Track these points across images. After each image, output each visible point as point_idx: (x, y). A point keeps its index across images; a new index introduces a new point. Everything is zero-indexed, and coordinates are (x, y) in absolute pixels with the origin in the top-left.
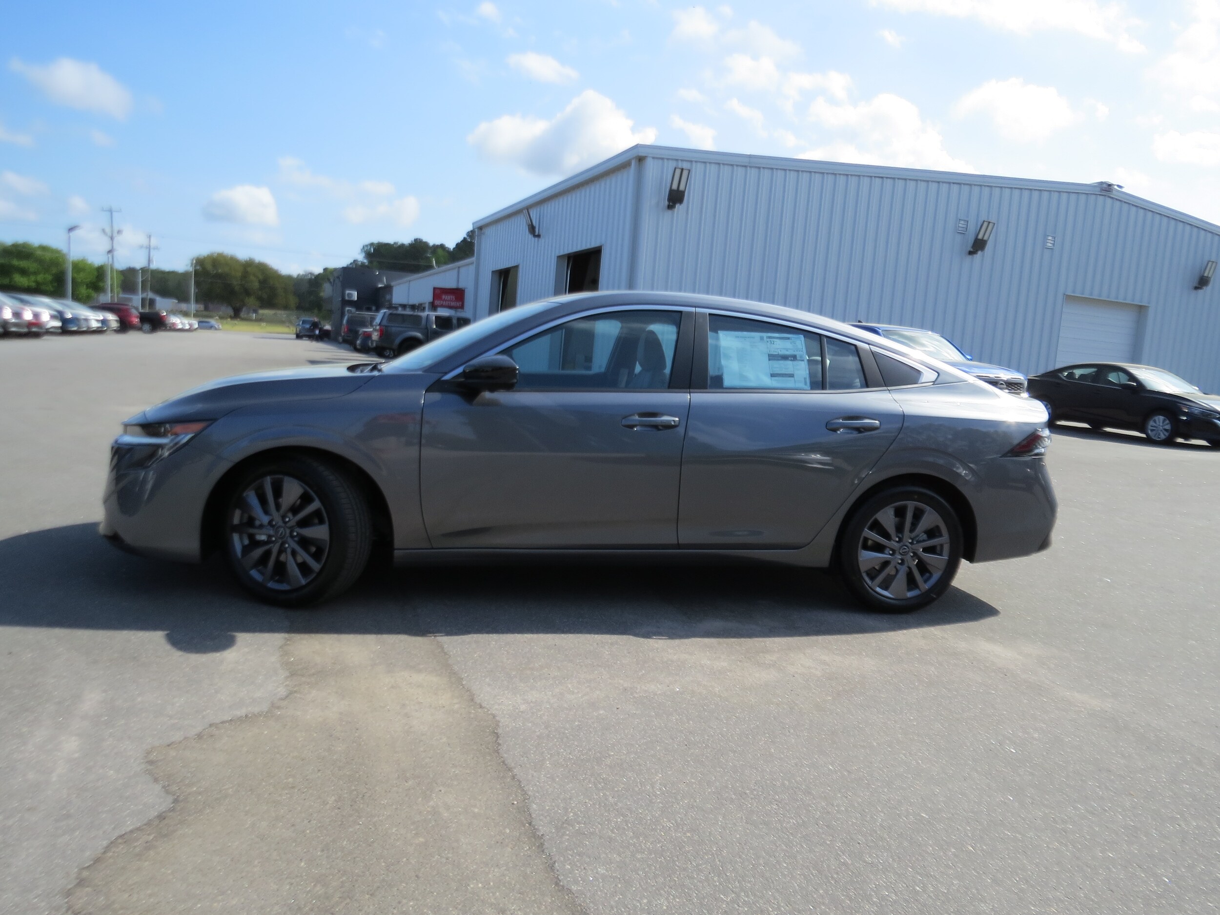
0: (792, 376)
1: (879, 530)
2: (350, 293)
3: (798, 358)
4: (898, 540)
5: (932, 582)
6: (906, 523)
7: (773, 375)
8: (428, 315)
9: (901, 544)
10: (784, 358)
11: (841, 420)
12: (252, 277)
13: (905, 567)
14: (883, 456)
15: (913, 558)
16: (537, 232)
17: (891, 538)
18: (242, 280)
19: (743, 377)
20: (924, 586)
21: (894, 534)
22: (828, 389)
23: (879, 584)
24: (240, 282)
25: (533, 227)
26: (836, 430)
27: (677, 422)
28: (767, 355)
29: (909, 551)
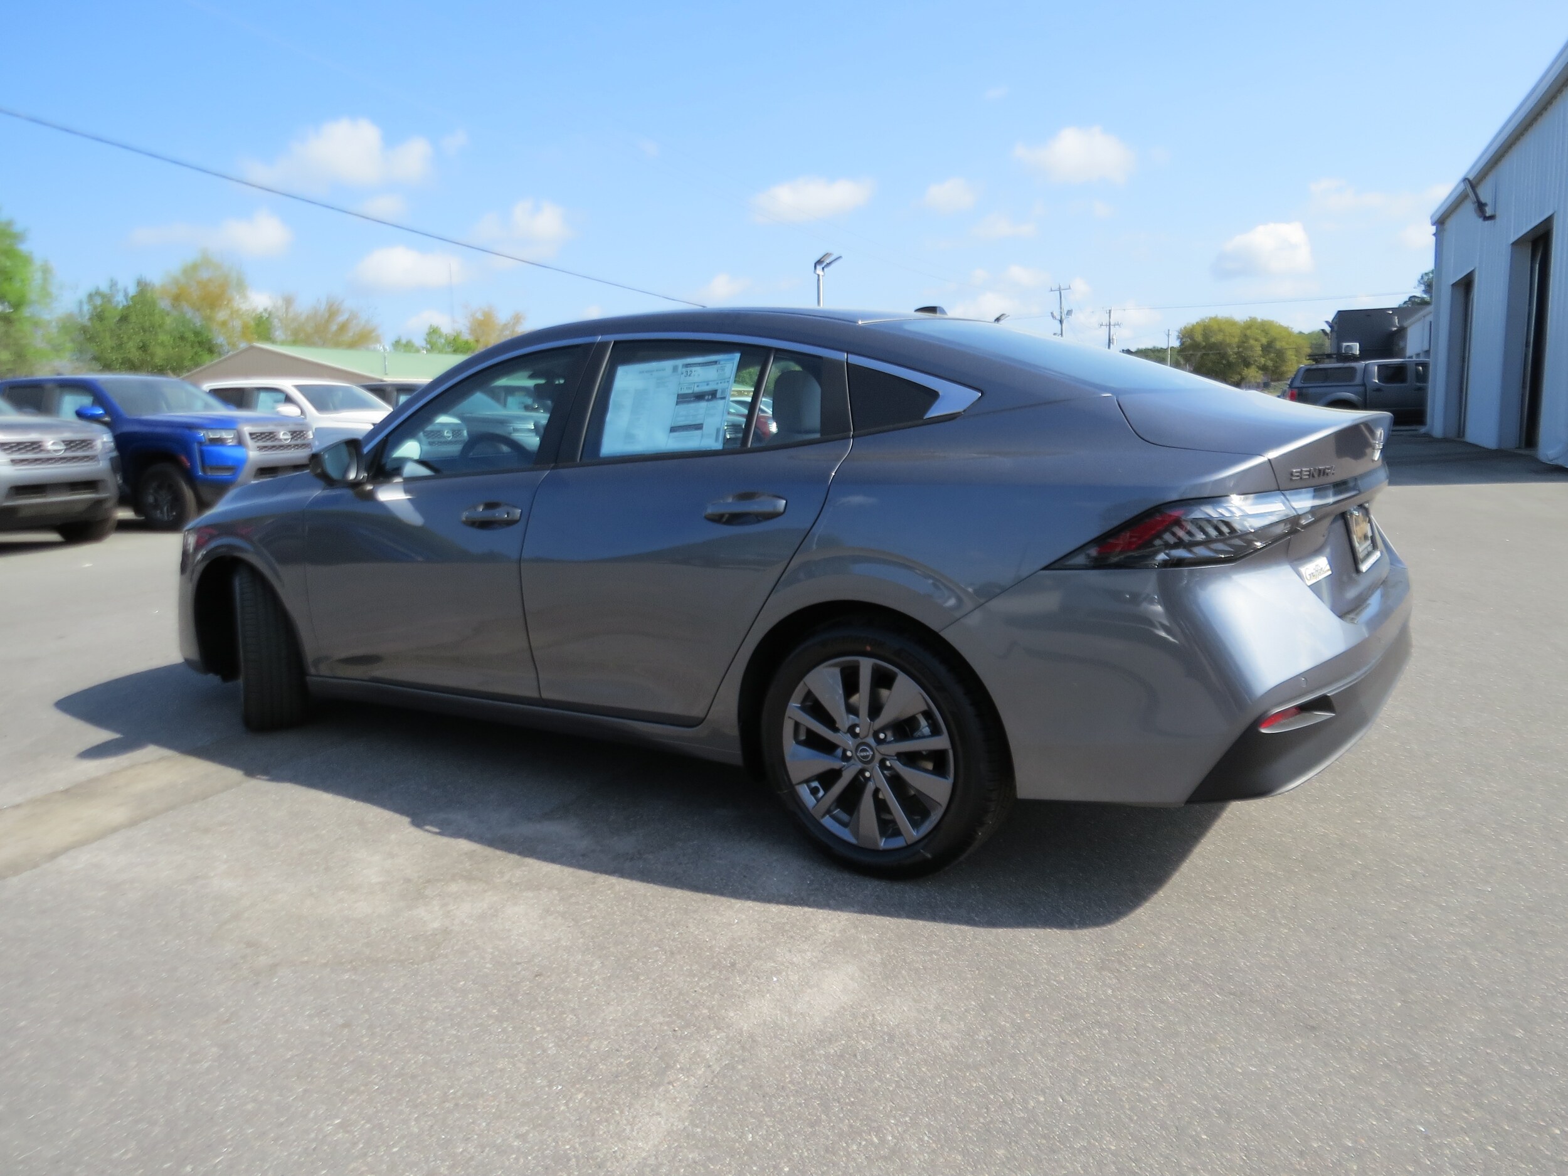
0: (699, 427)
1: (815, 708)
2: (1348, 346)
3: (719, 395)
4: (851, 730)
5: (927, 826)
6: (861, 699)
7: (673, 429)
8: (1366, 365)
9: (859, 741)
10: (699, 397)
11: (730, 500)
12: (1252, 342)
13: (871, 787)
14: (790, 566)
15: (885, 772)
16: (1489, 211)
17: (837, 726)
18: (1238, 347)
19: (629, 437)
20: (911, 833)
21: (844, 720)
22: (749, 446)
23: (828, 812)
24: (1236, 350)
25: (1481, 206)
26: (718, 519)
27: (519, 515)
28: (676, 395)
29: (873, 756)
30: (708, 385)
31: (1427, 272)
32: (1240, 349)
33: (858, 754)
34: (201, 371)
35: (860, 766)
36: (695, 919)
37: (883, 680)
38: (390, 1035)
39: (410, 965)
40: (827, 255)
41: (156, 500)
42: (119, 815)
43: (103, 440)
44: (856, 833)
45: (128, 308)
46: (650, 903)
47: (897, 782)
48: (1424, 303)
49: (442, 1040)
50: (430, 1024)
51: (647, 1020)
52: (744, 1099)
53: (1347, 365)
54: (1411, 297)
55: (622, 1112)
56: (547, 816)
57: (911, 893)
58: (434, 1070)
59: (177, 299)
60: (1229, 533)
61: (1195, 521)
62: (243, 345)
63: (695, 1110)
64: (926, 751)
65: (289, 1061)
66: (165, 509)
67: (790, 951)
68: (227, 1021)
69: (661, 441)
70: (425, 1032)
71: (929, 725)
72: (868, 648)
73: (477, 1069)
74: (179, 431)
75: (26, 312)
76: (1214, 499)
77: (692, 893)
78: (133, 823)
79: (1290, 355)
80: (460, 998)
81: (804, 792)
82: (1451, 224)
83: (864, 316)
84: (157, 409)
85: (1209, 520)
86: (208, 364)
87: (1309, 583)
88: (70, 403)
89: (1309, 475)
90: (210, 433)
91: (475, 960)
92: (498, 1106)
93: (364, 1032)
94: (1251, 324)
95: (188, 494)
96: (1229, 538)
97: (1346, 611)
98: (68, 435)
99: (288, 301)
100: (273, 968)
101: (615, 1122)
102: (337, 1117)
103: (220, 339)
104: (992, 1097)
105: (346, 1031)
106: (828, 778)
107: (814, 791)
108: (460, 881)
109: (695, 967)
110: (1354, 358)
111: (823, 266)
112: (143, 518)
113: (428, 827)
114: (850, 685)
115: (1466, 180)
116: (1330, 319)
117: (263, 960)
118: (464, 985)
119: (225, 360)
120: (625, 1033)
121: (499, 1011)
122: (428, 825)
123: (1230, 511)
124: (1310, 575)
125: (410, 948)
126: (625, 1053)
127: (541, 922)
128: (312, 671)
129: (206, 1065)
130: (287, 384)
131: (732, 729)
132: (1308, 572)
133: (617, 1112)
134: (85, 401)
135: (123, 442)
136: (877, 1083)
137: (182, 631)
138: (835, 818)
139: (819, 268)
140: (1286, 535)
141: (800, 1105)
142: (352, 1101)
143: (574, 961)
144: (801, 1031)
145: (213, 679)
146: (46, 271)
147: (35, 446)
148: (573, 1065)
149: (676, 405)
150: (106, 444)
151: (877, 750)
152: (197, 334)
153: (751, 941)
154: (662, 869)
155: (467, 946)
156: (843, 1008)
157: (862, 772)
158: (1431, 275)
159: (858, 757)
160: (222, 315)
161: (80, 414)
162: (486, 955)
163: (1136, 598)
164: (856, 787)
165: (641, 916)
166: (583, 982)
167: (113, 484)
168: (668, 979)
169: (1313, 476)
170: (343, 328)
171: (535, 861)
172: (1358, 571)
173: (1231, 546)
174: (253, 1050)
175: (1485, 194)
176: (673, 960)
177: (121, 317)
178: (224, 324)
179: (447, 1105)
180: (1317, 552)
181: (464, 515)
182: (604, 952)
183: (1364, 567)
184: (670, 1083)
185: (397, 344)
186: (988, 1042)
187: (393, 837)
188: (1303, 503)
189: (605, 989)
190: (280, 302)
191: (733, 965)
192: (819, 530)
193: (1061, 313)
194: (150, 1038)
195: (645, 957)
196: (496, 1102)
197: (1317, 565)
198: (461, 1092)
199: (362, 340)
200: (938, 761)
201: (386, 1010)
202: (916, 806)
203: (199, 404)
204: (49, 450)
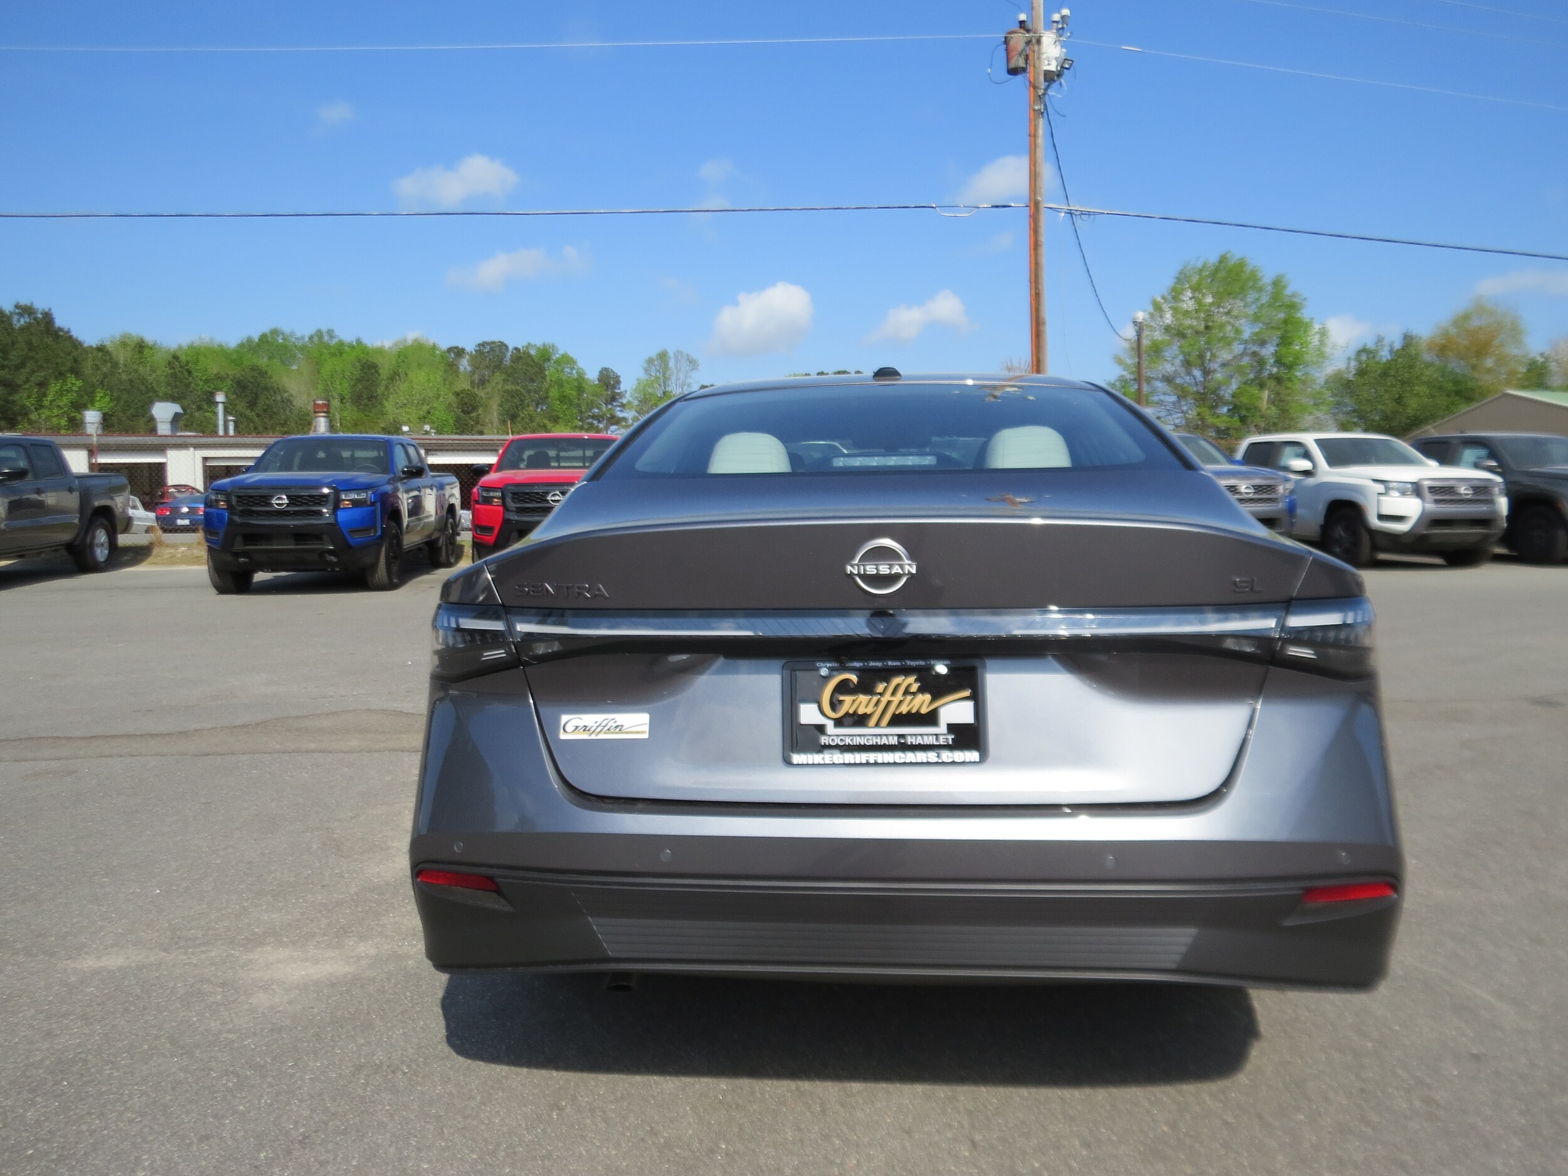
204: (1242, 493)
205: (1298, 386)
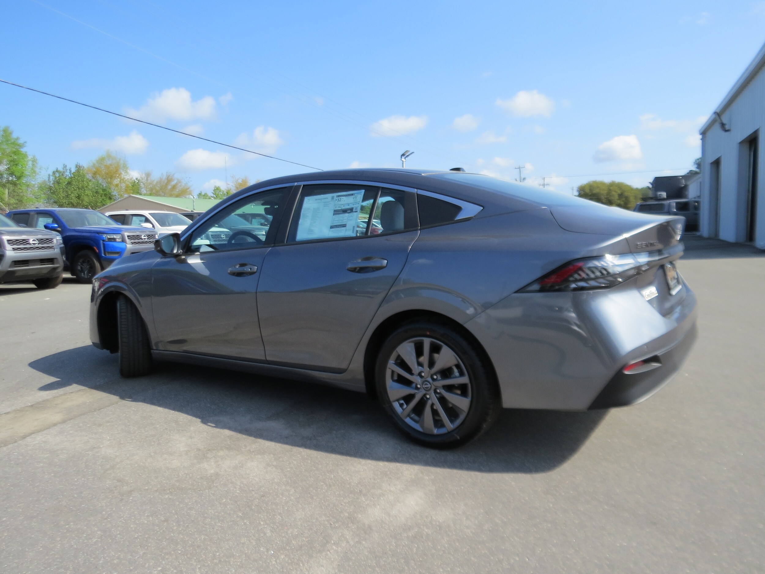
0: (344, 226)
1: (402, 363)
2: (660, 194)
3: (354, 210)
4: (420, 374)
5: (458, 422)
6: (424, 359)
7: (332, 227)
8: (670, 202)
9: (423, 379)
10: (345, 211)
11: (360, 261)
12: (614, 193)
13: (429, 403)
14: (389, 293)
15: (437, 395)
16: (727, 127)
17: (413, 372)
18: (607, 195)
19: (310, 231)
20: (450, 426)
21: (416, 369)
22: (369, 235)
23: (409, 415)
24: (606, 197)
25: (723, 125)
26: (354, 270)
27: (256, 270)
28: (333, 211)
29: (431, 387)
30: (348, 205)
31: (698, 158)
32: (608, 196)
33: (423, 386)
34: (105, 208)
35: (424, 392)
36: (342, 469)
37: (435, 349)
38: (187, 526)
39: (199, 491)
40: (407, 151)
41: (81, 268)
42: (57, 418)
43: (57, 239)
44: (422, 426)
45: (71, 178)
46: (319, 461)
47: (442, 400)
48: (696, 173)
49: (213, 528)
50: (208, 520)
51: (317, 519)
52: (366, 559)
53: (660, 202)
54: (691, 170)
55: (303, 565)
56: (269, 418)
57: (450, 456)
58: (209, 543)
59: (95, 174)
60: (607, 274)
61: (590, 268)
62: (126, 196)
63: (341, 564)
64: (457, 384)
65: (137, 538)
66: (86, 272)
67: (389, 485)
68: (106, 519)
69: (326, 233)
70: (206, 524)
71: (459, 372)
72: (428, 333)
73: (231, 543)
74: (93, 235)
75: (24, 180)
76: (599, 257)
77: (341, 456)
78: (64, 422)
79: (632, 199)
80: (223, 508)
81: (396, 405)
82: (709, 134)
83: (424, 172)
84: (84, 224)
85: (596, 268)
86: (108, 204)
87: (647, 300)
88: (42, 221)
89: (646, 246)
90: (108, 236)
91: (231, 489)
92: (241, 562)
93: (174, 524)
94: (613, 184)
95: (97, 265)
96: (607, 277)
97: (665, 313)
98: (40, 237)
99: (148, 175)
100: (130, 492)
101: (300, 570)
102: (159, 566)
103: (115, 193)
104: (492, 558)
105: (165, 524)
106: (408, 399)
107: (401, 405)
108: (225, 450)
109: (342, 492)
110: (664, 199)
111: (405, 156)
112: (75, 277)
113: (209, 424)
114: (419, 352)
115: (715, 113)
116: (651, 181)
117: (125, 488)
118: (226, 501)
119: (117, 202)
120: (306, 525)
121: (242, 514)
122: (209, 423)
123: (607, 263)
124: (647, 295)
125: (198, 483)
126: (306, 535)
127: (265, 470)
128: (154, 348)
129: (95, 540)
130: (146, 213)
131: (361, 376)
132: (647, 294)
133: (301, 565)
134: (50, 220)
135: (66, 240)
136: (434, 551)
137: (91, 330)
138: (412, 419)
139: (403, 157)
140: (634, 275)
141: (394, 562)
142: (167, 559)
143: (281, 490)
144: (395, 525)
145: (106, 352)
146: (34, 161)
147: (25, 242)
148: (279, 542)
149: (334, 215)
150: (58, 241)
151: (433, 384)
152: (104, 190)
153: (370, 480)
154: (326, 445)
155: (227, 482)
156: (416, 513)
157: (425, 395)
158: (700, 160)
159: (423, 388)
160: (116, 181)
161: (46, 227)
162: (237, 487)
163: (561, 309)
164: (422, 403)
165: (315, 467)
166: (285, 500)
167: (61, 260)
168: (328, 498)
169: (648, 246)
170: (174, 187)
171: (262, 440)
172: (670, 295)
173: (607, 280)
174: (118, 533)
175: (725, 119)
176: (330, 489)
177: (68, 183)
178: (117, 185)
179: (215, 561)
180: (649, 284)
181: (230, 270)
182: (296, 485)
183: (674, 292)
184: (329, 550)
185: (200, 195)
186: (490, 530)
187: (192, 428)
188: (643, 259)
189: (296, 503)
190: (144, 175)
191: (361, 491)
192: (403, 276)
193: (520, 179)
194: (67, 526)
195: (317, 488)
196: (240, 560)
197: (650, 291)
198: (222, 554)
199: (183, 193)
200: (463, 389)
201: (186, 513)
202: (452, 412)
203: (104, 222)
204: (31, 244)
205: (24, 188)
